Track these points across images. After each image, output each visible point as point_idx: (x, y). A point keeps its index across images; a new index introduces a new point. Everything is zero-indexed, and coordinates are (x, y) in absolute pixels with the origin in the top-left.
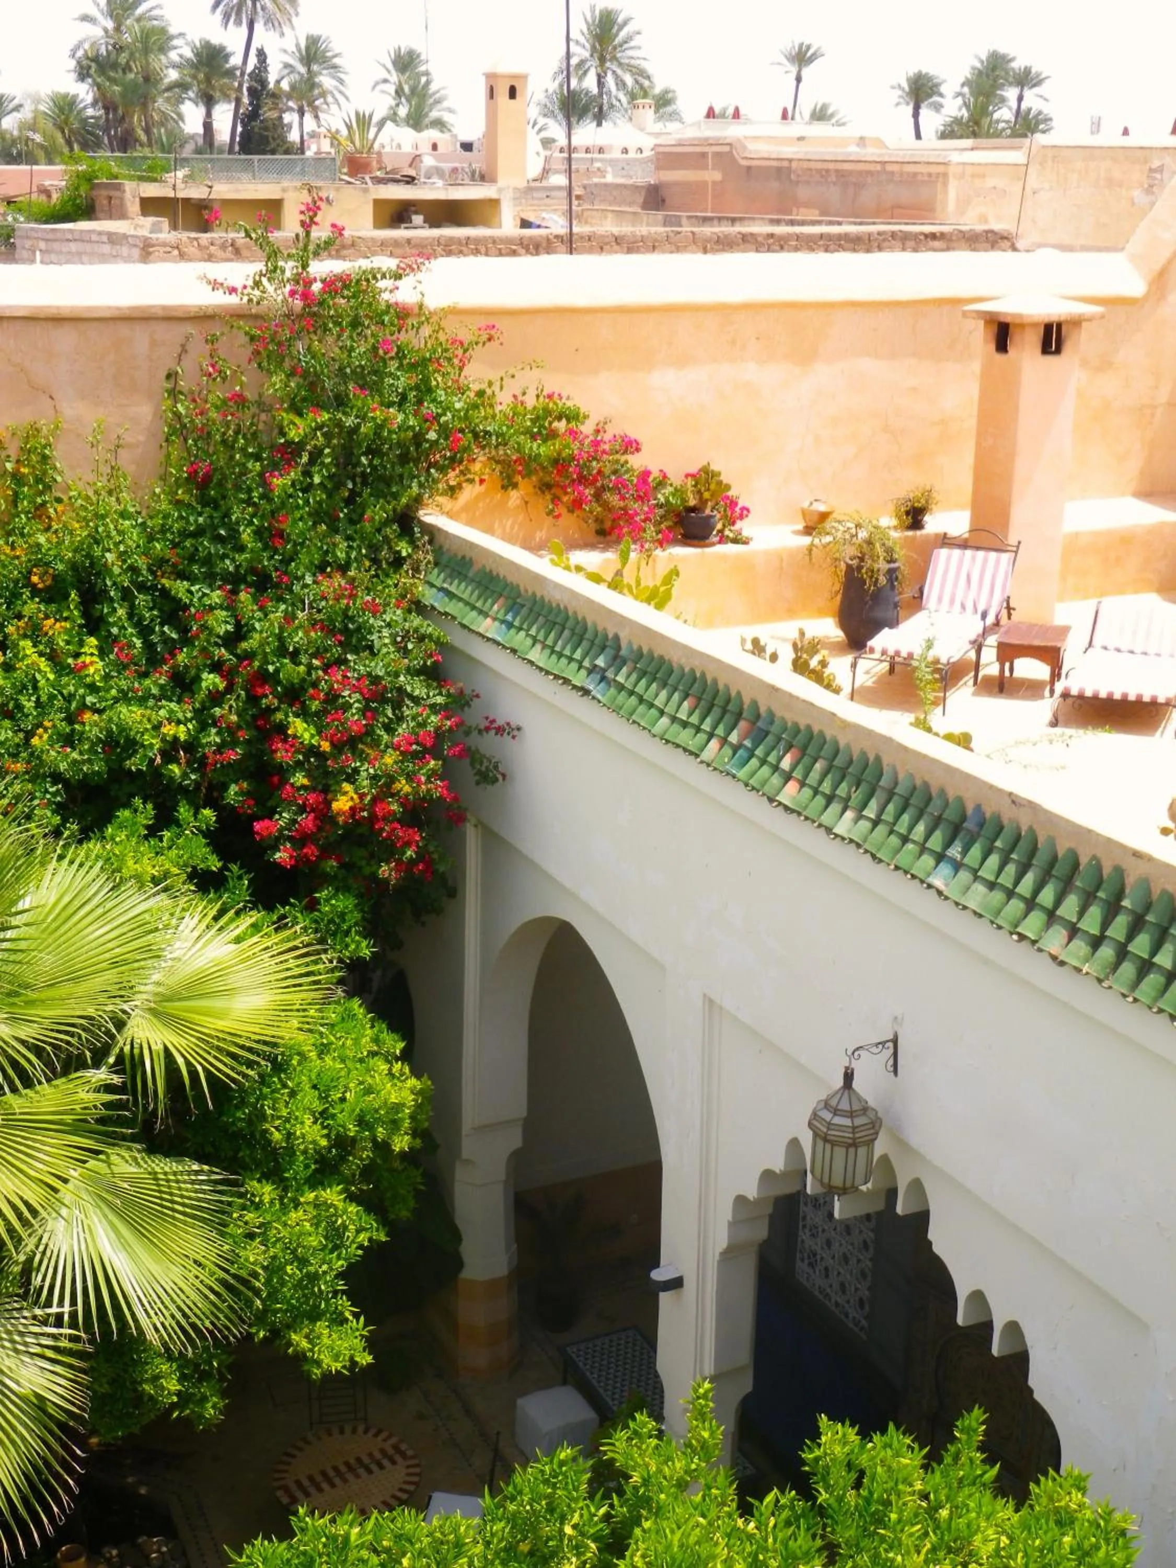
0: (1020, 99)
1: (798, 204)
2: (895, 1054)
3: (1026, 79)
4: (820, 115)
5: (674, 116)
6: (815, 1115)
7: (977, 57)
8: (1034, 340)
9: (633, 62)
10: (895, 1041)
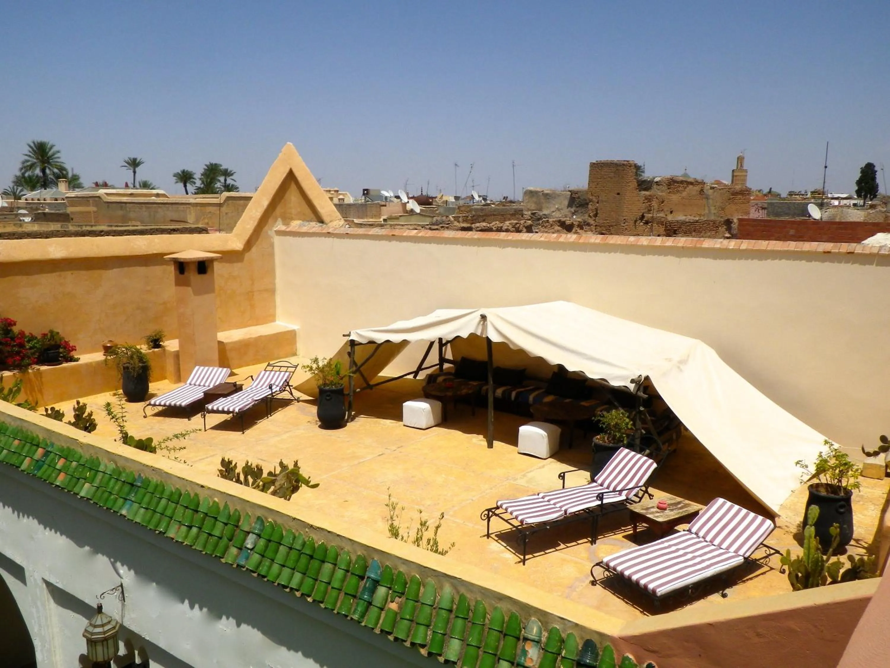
0: (225, 180)
1: (130, 219)
2: (123, 592)
3: (227, 173)
4: (145, 185)
5: (79, 186)
6: (86, 631)
7: (206, 165)
8: (194, 268)
9: (58, 164)
10: (122, 586)
